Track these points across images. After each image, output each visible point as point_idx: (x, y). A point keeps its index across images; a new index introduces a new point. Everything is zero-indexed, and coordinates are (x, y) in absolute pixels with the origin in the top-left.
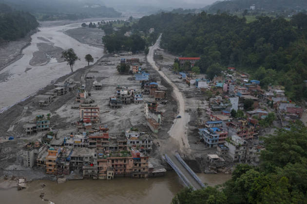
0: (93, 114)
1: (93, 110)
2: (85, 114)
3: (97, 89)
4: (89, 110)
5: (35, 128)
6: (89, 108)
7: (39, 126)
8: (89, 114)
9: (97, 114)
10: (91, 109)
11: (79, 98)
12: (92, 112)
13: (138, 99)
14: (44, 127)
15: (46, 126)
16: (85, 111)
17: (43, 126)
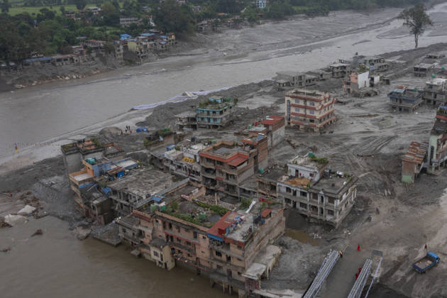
0: (308, 112)
1: (308, 104)
2: (293, 110)
3: (416, 75)
4: (302, 103)
5: (194, 119)
6: (301, 98)
7: (202, 119)
10: (305, 100)
11: (349, 84)
14: (212, 122)
15: (215, 120)
16: (293, 101)
17: (209, 119)
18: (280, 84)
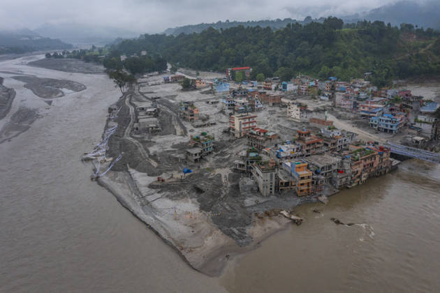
0: (251, 125)
1: (251, 120)
2: (243, 126)
4: (247, 121)
6: (247, 118)
7: (204, 150)
8: (247, 126)
9: (255, 124)
10: (249, 118)
11: (193, 115)
12: (250, 123)
13: (259, 106)
15: (210, 148)
16: (243, 121)
17: (207, 149)
18: (152, 128)
